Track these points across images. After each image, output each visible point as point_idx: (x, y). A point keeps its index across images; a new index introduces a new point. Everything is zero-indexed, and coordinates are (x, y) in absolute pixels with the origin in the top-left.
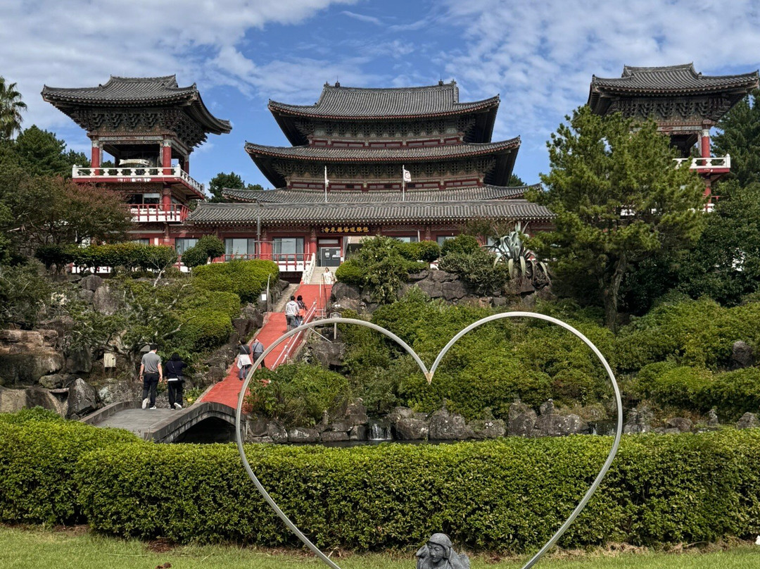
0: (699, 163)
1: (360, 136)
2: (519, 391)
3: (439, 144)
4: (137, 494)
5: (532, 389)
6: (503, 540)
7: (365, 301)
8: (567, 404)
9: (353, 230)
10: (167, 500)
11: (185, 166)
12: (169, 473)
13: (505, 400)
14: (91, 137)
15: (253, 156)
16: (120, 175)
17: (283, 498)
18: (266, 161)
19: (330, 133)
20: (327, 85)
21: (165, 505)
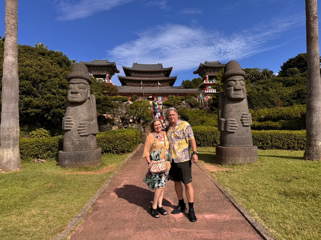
1: (142, 75)
3: (160, 77)
9: (149, 95)
15: (119, 78)
19: (135, 74)
20: (134, 63)
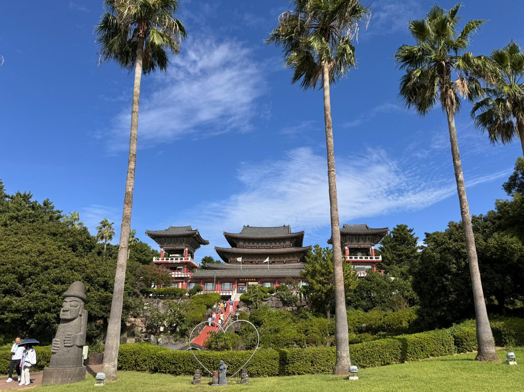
0: (371, 258)
1: (255, 244)
2: (296, 341)
3: (284, 247)
4: (170, 362)
5: (300, 340)
6: (254, 374)
7: (249, 308)
8: (311, 346)
9: (250, 280)
10: (177, 364)
11: (192, 257)
12: (177, 357)
13: (291, 344)
14: (161, 247)
15: (217, 251)
16: (169, 260)
17: (204, 363)
18: (222, 253)
19: (244, 243)
20: (244, 226)
21: (176, 365)
